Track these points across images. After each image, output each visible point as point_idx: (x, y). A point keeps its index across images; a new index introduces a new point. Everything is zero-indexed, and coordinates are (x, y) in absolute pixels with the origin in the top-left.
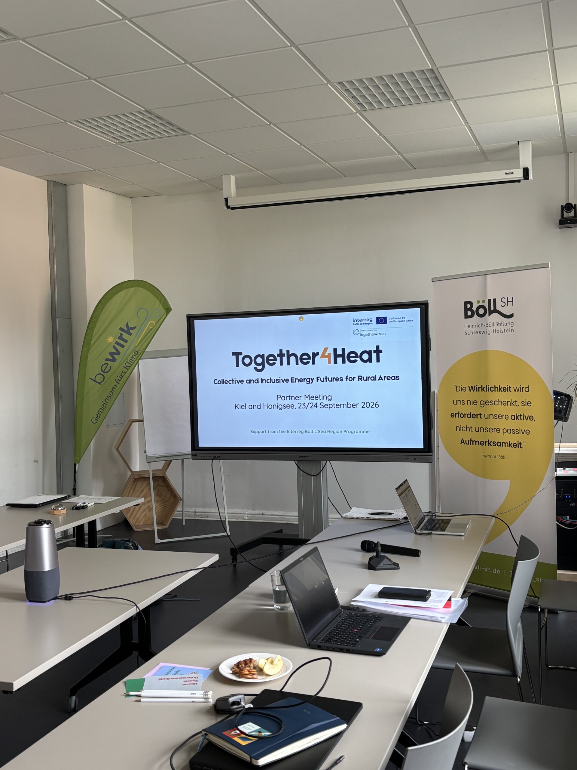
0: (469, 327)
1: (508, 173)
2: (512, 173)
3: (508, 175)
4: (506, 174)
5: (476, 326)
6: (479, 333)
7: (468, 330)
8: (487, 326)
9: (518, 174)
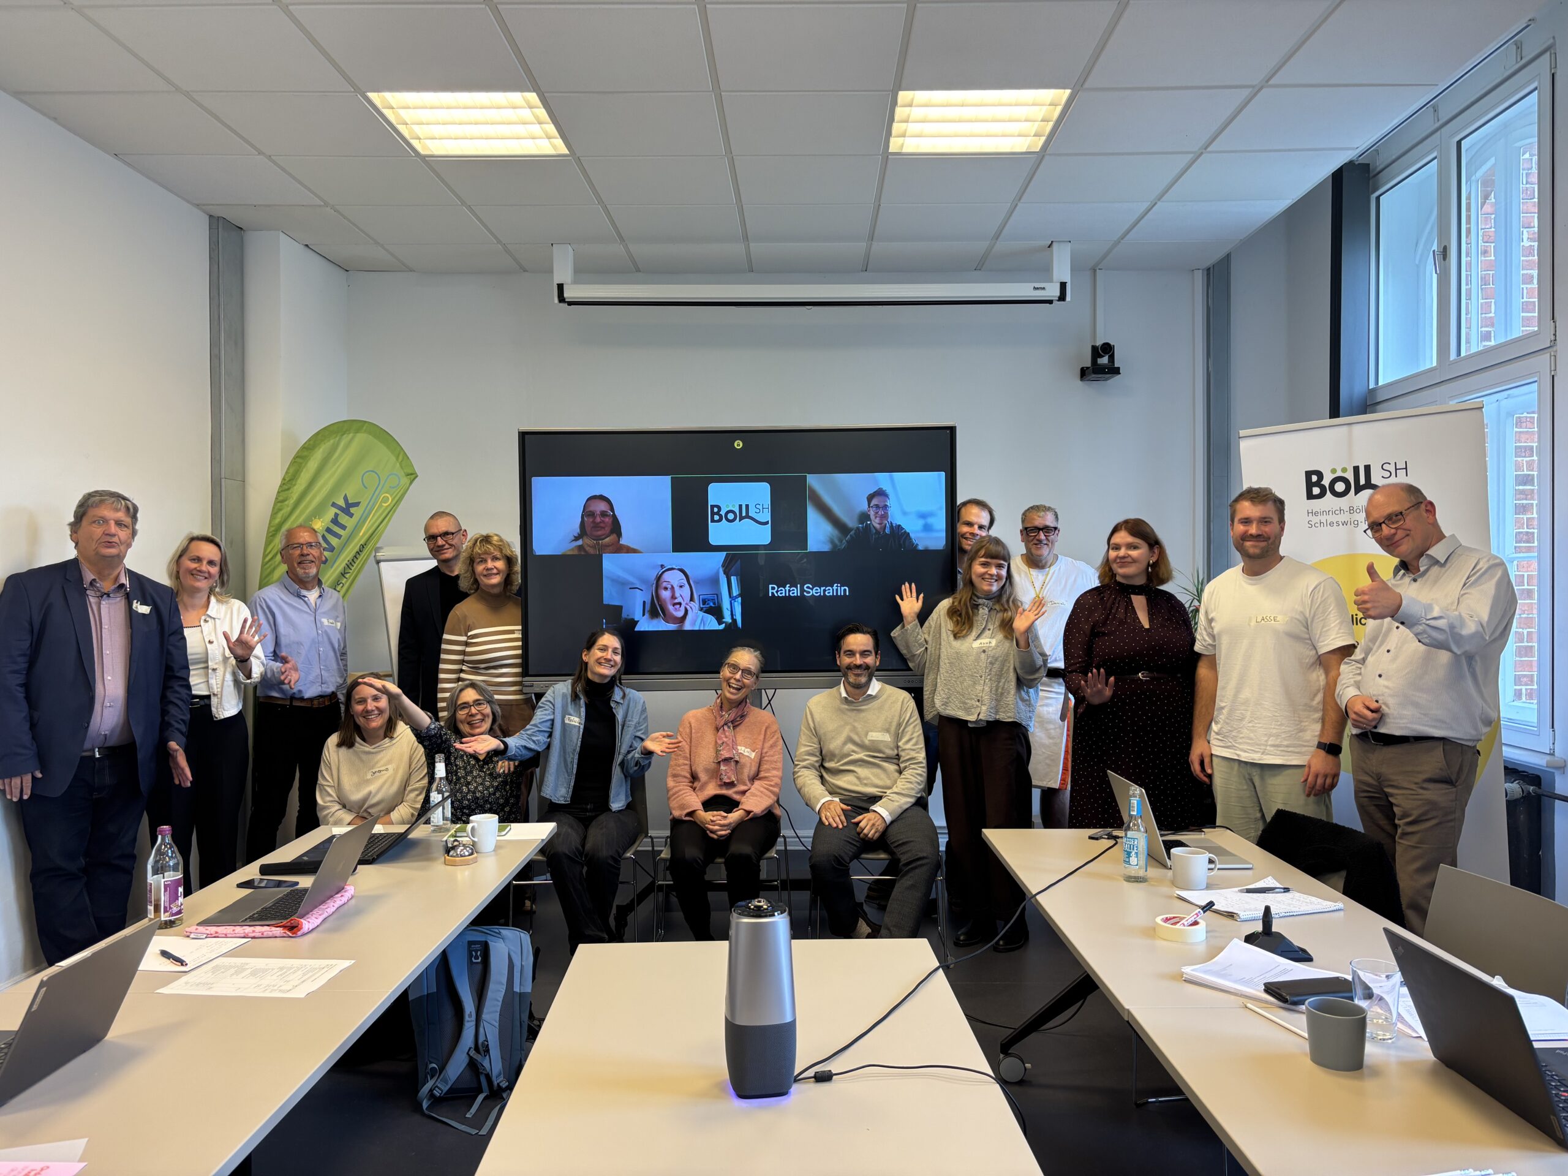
0: (1316, 514)
1: (1037, 289)
2: (1044, 288)
3: (1037, 291)
4: (1035, 288)
5: (1330, 512)
6: (1335, 524)
7: (1315, 519)
8: (1352, 512)
9: (1053, 291)
